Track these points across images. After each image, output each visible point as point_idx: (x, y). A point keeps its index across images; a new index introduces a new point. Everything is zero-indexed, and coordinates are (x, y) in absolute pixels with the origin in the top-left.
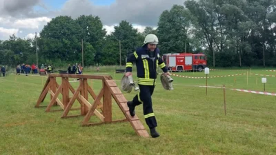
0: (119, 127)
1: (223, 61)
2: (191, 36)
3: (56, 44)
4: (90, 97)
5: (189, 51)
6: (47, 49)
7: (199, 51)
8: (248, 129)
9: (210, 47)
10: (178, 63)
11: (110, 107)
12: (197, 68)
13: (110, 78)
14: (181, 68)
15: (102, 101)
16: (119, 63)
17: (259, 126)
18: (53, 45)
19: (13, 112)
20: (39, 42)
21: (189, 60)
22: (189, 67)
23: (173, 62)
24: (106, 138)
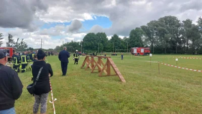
0: (113, 77)
1: (157, 51)
2: (144, 40)
3: (89, 44)
4: (102, 65)
5: (143, 47)
6: (85, 45)
7: (147, 47)
8: (170, 81)
9: (152, 44)
10: (137, 52)
11: (110, 69)
12: (146, 54)
13: (110, 58)
14: (139, 53)
15: (106, 67)
16: (112, 51)
17: (175, 79)
18: (87, 44)
19: (73, 70)
20: (82, 43)
21: (142, 51)
22: (142, 53)
23: (135, 51)
24: (108, 82)
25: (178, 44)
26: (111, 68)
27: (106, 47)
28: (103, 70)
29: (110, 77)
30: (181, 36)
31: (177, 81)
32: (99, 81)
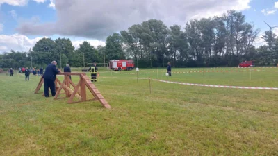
0: (92, 103)
1: (143, 64)
4: (71, 86)
5: (124, 59)
6: (37, 58)
7: (129, 59)
8: (165, 101)
9: (135, 57)
10: (118, 65)
12: (128, 68)
13: (85, 74)
14: (120, 68)
16: (83, 66)
17: (170, 98)
18: (40, 55)
19: (20, 97)
20: (32, 54)
21: (124, 64)
22: (124, 68)
23: (115, 65)
24: (85, 110)
25: (165, 56)
26: (87, 89)
27: (73, 59)
28: (75, 93)
29: (87, 104)
30: (168, 45)
31: (173, 100)
32: (70, 110)
